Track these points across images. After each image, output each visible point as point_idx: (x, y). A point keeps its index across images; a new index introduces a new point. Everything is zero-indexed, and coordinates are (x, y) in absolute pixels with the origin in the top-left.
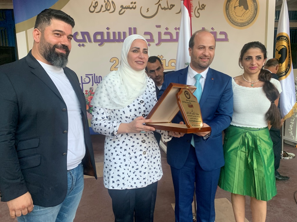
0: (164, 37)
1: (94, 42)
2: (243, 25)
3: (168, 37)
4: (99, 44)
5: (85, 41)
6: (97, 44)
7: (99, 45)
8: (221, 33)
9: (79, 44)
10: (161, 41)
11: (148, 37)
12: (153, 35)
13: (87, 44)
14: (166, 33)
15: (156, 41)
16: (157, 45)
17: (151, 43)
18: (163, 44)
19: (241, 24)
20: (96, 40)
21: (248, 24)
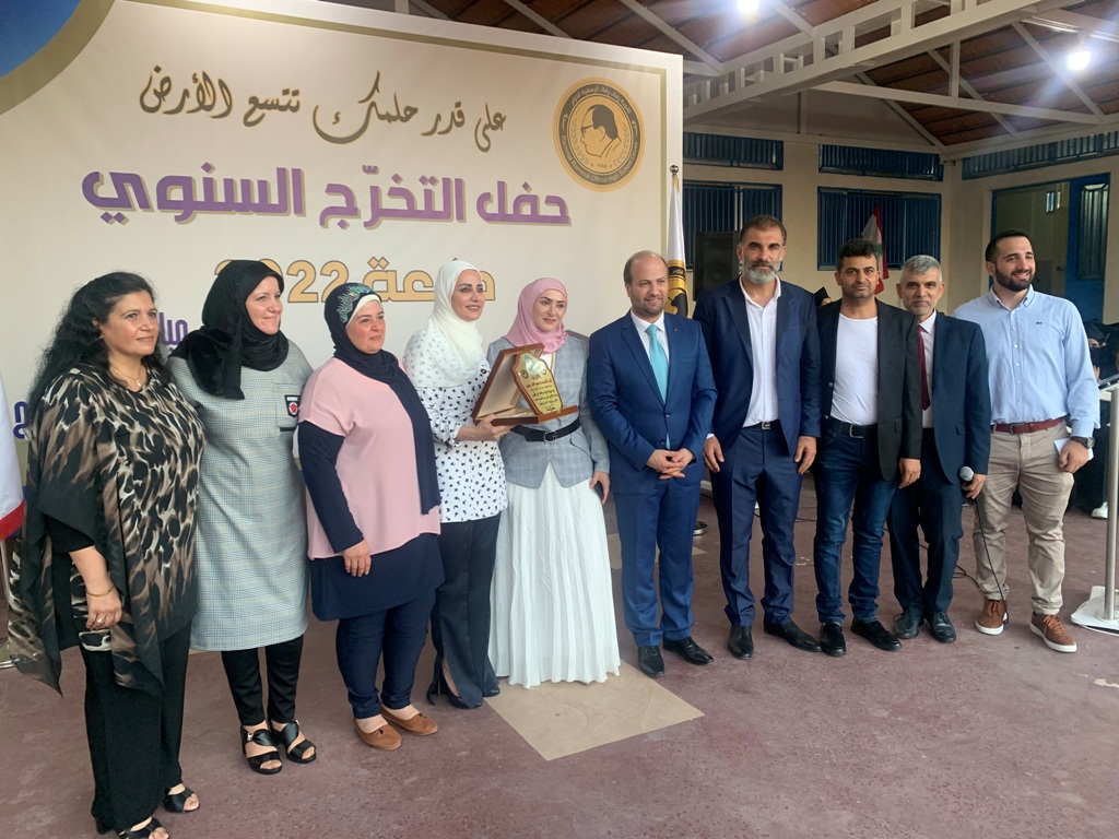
0: (388, 203)
1: (160, 207)
2: (605, 180)
3: (400, 204)
4: (176, 217)
5: (128, 205)
6: (171, 215)
7: (178, 219)
8: (551, 200)
9: (106, 214)
10: (379, 213)
11: (339, 201)
12: (356, 194)
13: (135, 215)
14: (393, 192)
15: (366, 215)
16: (367, 225)
17: (348, 220)
18: (385, 223)
19: (600, 177)
20: (165, 204)
21: (618, 179)
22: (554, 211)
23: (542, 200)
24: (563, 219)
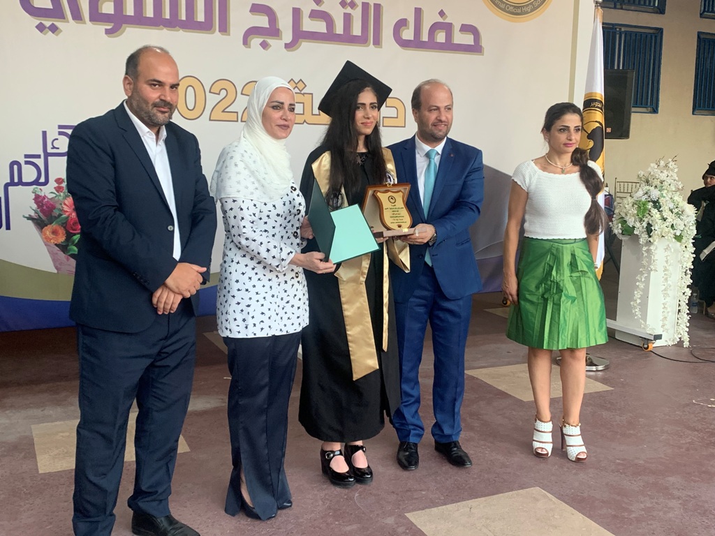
0: (309, 25)
1: (91, 20)
2: (519, 11)
3: (320, 27)
4: (106, 29)
5: (62, 16)
6: (101, 28)
7: (108, 32)
9: (41, 23)
10: (300, 35)
11: (262, 21)
12: (279, 15)
13: (68, 26)
14: (315, 15)
15: (287, 36)
16: (287, 46)
17: (270, 41)
18: (305, 45)
19: (515, 7)
20: (96, 17)
21: (532, 11)
22: (468, 39)
23: (457, 28)
24: (476, 48)
